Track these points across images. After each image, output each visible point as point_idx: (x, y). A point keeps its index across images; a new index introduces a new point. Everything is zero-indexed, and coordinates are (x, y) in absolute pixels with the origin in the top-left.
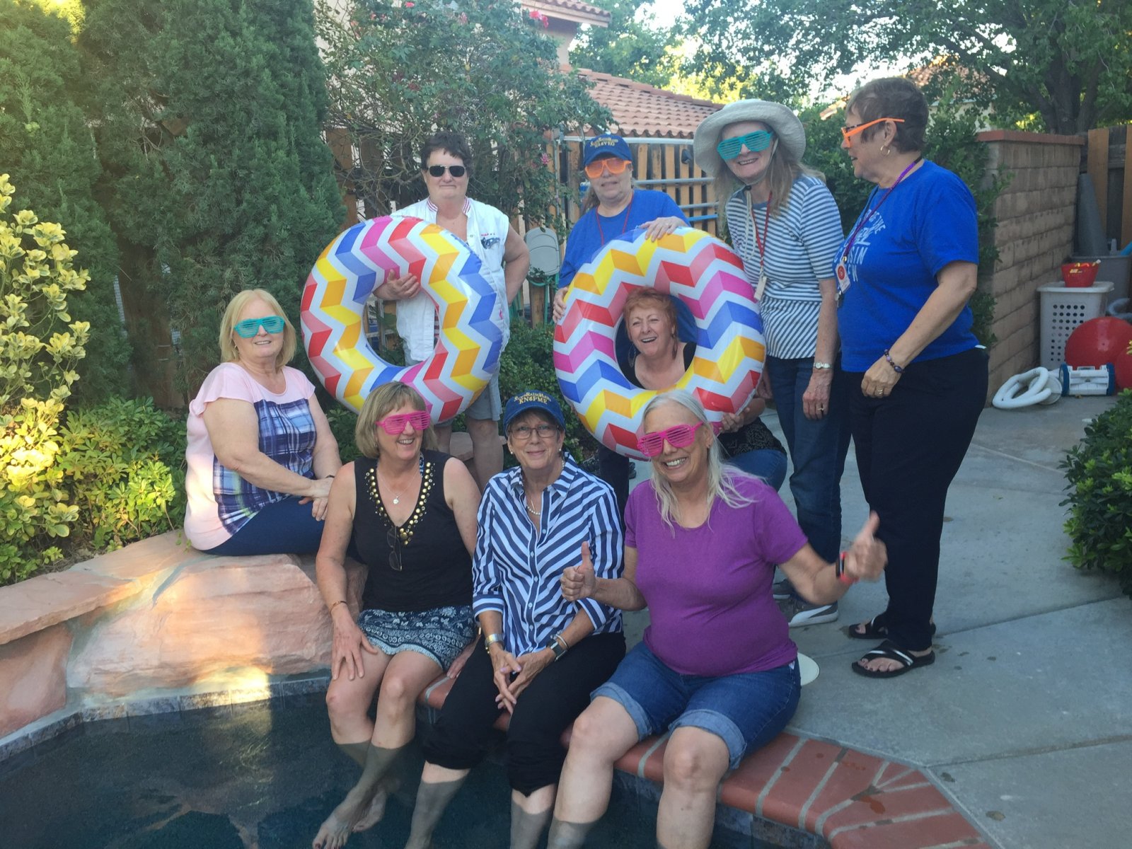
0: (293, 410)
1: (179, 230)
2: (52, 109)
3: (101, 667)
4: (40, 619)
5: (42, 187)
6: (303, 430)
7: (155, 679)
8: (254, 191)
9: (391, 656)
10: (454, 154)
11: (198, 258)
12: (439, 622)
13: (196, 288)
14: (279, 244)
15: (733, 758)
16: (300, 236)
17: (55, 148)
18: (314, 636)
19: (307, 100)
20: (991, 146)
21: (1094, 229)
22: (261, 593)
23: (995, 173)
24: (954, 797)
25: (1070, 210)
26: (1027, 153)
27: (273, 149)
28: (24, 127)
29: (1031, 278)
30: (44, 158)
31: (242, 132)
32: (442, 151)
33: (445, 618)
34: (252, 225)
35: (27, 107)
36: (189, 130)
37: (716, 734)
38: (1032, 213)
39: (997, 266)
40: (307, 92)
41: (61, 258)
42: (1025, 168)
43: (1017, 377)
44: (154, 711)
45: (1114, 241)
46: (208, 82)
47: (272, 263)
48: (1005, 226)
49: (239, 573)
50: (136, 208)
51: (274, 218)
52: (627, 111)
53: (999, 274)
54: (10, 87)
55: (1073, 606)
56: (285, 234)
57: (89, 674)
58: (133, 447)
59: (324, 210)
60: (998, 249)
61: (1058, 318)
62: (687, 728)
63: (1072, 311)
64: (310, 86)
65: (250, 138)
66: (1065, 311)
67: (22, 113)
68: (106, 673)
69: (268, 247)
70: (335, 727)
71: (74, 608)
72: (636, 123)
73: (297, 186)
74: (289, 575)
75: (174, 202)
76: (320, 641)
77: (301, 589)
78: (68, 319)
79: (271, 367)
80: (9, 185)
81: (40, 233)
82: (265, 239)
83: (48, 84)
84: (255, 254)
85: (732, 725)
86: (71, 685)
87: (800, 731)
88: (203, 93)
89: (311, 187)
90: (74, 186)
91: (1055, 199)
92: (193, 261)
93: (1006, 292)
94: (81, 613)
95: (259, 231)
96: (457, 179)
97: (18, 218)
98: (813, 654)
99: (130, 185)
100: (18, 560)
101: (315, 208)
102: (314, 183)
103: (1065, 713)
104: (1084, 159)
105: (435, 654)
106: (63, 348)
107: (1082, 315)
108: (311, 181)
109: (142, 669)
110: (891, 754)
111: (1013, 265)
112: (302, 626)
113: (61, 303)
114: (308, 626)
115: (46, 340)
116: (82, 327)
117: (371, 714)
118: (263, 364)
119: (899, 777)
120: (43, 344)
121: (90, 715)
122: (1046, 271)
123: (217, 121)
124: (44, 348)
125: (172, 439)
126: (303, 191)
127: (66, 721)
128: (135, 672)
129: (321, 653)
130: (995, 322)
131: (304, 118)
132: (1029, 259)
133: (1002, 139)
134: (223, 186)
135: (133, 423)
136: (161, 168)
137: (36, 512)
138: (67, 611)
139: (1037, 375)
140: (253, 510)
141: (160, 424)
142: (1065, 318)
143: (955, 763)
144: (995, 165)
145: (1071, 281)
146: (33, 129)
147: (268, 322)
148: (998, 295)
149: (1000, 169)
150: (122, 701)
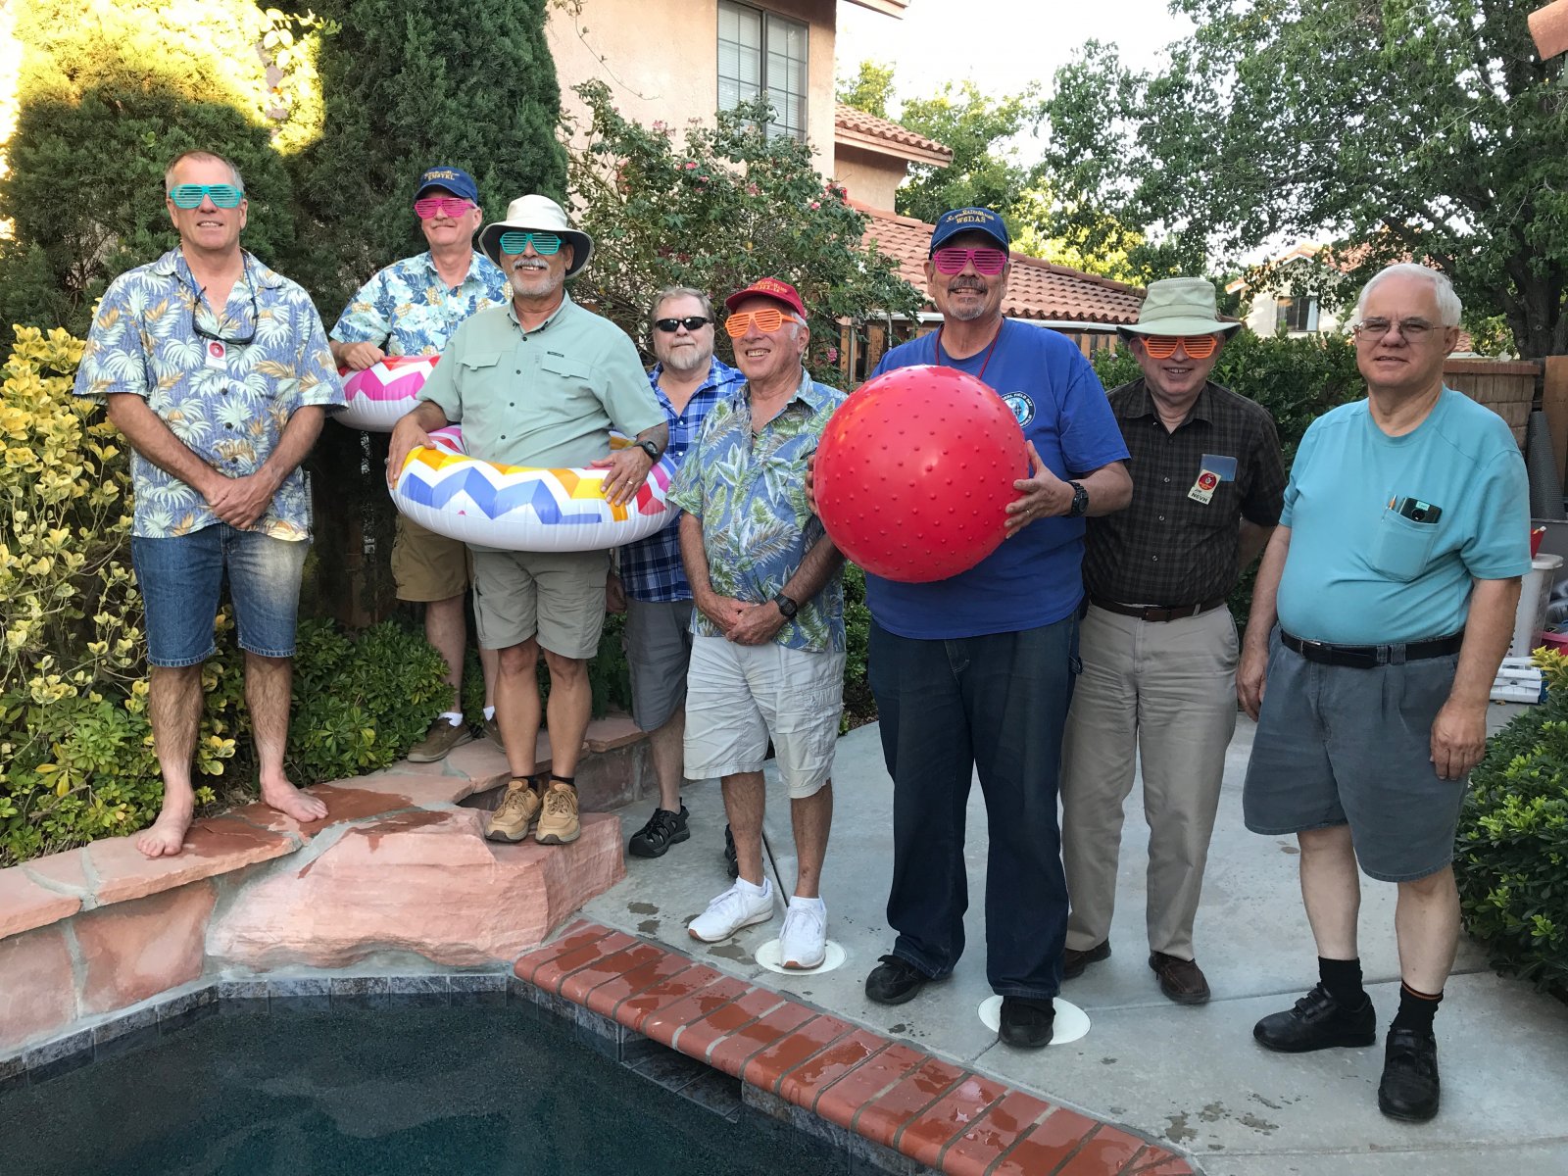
3: (245, 934)
4: (183, 871)
18: (490, 923)
21: (1548, 484)
22: (434, 866)
44: (300, 992)
57: (231, 941)
71: (222, 863)
74: (469, 847)
76: (499, 930)
77: (482, 866)
86: (210, 953)
94: (229, 867)
104: (1539, 392)
109: (291, 942)
112: (478, 910)
114: (486, 910)
121: (227, 990)
127: (198, 995)
128: (284, 944)
138: (213, 865)
143: (1230, 1154)
150: (265, 978)
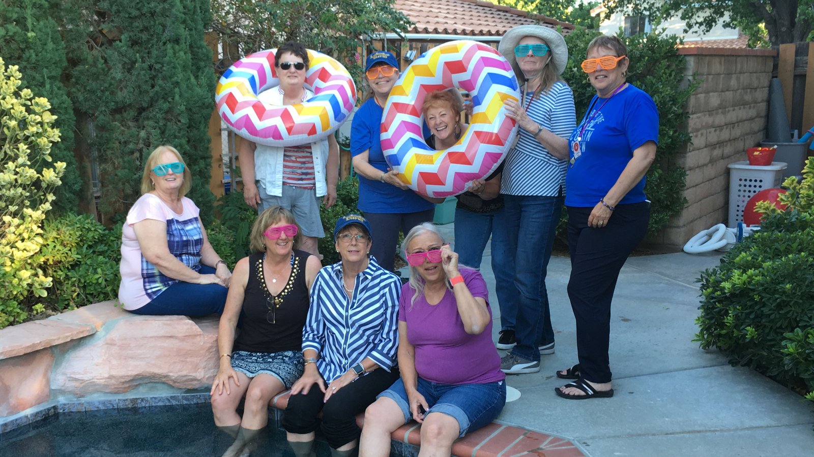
0: (188, 226)
1: (113, 104)
2: (41, 23)
3: (72, 376)
4: (41, 342)
5: (34, 74)
6: (196, 238)
7: (106, 386)
8: (164, 78)
9: (253, 378)
10: (297, 55)
11: (122, 122)
12: (282, 359)
13: (120, 143)
14: (179, 115)
15: (462, 430)
16: (190, 110)
17: (43, 49)
18: (202, 365)
19: (199, 17)
20: (688, 58)
21: (781, 121)
22: (171, 337)
23: (691, 78)
24: (587, 453)
25: (763, 106)
26: (721, 63)
27: (177, 50)
28: (26, 35)
29: (723, 158)
30: (37, 55)
31: (159, 39)
32: (290, 53)
33: (286, 356)
34: (161, 102)
35: (29, 22)
36: (123, 37)
37: (452, 416)
38: (725, 108)
39: (690, 147)
40: (199, 11)
41: (48, 121)
42: (719, 74)
43: (706, 231)
44: (102, 407)
45: (796, 132)
46: (139, 6)
47: (172, 127)
48: (699, 118)
49: (158, 325)
50: (85, 89)
51: (177, 97)
52: (421, 11)
53: (693, 153)
54: (19, 9)
55: (692, 368)
56: (183, 108)
57: (65, 380)
58: (84, 245)
59: (206, 93)
60: (691, 135)
61: (742, 188)
62: (435, 413)
63: (753, 183)
64: (200, 7)
65: (165, 44)
66: (748, 183)
67: (25, 26)
68: (76, 380)
69: (169, 117)
70: (217, 417)
71: (59, 339)
72: (428, 22)
73: (189, 75)
74: (188, 326)
75: (111, 84)
76: (206, 369)
77: (196, 336)
78: (50, 159)
79: (174, 197)
80: (18, 72)
81: (37, 104)
82: (169, 111)
83: (41, 7)
84: (161, 121)
85: (462, 412)
86: (53, 387)
87: (504, 422)
88: (135, 13)
89: (198, 76)
90: (53, 74)
91: (748, 97)
92: (119, 125)
93: (698, 167)
94: (62, 342)
95: (166, 106)
96: (299, 71)
97: (22, 94)
98: (520, 387)
99: (81, 72)
100: (18, 310)
101: (200, 91)
102: (200, 74)
103: (667, 419)
104: (776, 67)
105: (280, 377)
106: (50, 178)
107: (760, 187)
108: (198, 72)
109: (98, 379)
110: (555, 434)
111: (706, 147)
112: (196, 358)
113: (47, 149)
114: (200, 358)
115: (40, 172)
116: (61, 165)
117: (240, 411)
118: (171, 194)
119: (557, 443)
120: (39, 175)
121: (63, 408)
122: (737, 152)
123: (142, 31)
124: (39, 177)
125: (105, 242)
126: (193, 79)
127: (49, 410)
128: (93, 380)
129: (207, 376)
130: (687, 189)
131: (196, 29)
132: (721, 144)
133: (696, 53)
134: (145, 75)
135: (84, 229)
136: (103, 61)
137: (30, 281)
138: (54, 340)
139: (717, 230)
140: (165, 285)
141: (100, 231)
142: (747, 188)
143: (593, 438)
144: (690, 73)
145: (754, 161)
146: (32, 36)
147: (174, 166)
148: (690, 169)
149: (694, 75)
150: (83, 400)
